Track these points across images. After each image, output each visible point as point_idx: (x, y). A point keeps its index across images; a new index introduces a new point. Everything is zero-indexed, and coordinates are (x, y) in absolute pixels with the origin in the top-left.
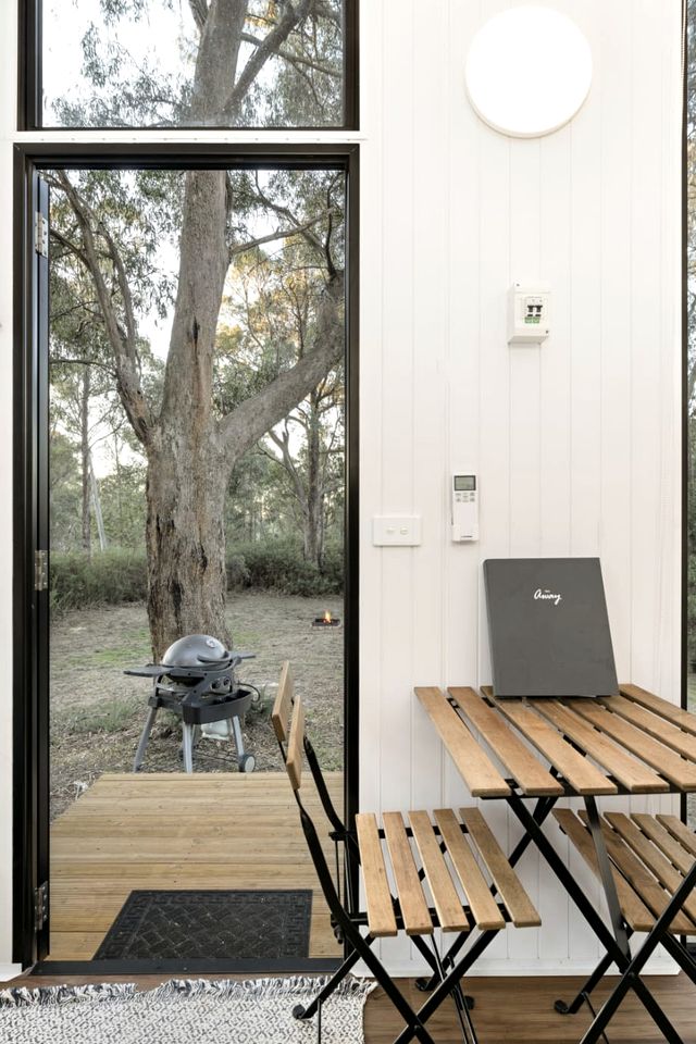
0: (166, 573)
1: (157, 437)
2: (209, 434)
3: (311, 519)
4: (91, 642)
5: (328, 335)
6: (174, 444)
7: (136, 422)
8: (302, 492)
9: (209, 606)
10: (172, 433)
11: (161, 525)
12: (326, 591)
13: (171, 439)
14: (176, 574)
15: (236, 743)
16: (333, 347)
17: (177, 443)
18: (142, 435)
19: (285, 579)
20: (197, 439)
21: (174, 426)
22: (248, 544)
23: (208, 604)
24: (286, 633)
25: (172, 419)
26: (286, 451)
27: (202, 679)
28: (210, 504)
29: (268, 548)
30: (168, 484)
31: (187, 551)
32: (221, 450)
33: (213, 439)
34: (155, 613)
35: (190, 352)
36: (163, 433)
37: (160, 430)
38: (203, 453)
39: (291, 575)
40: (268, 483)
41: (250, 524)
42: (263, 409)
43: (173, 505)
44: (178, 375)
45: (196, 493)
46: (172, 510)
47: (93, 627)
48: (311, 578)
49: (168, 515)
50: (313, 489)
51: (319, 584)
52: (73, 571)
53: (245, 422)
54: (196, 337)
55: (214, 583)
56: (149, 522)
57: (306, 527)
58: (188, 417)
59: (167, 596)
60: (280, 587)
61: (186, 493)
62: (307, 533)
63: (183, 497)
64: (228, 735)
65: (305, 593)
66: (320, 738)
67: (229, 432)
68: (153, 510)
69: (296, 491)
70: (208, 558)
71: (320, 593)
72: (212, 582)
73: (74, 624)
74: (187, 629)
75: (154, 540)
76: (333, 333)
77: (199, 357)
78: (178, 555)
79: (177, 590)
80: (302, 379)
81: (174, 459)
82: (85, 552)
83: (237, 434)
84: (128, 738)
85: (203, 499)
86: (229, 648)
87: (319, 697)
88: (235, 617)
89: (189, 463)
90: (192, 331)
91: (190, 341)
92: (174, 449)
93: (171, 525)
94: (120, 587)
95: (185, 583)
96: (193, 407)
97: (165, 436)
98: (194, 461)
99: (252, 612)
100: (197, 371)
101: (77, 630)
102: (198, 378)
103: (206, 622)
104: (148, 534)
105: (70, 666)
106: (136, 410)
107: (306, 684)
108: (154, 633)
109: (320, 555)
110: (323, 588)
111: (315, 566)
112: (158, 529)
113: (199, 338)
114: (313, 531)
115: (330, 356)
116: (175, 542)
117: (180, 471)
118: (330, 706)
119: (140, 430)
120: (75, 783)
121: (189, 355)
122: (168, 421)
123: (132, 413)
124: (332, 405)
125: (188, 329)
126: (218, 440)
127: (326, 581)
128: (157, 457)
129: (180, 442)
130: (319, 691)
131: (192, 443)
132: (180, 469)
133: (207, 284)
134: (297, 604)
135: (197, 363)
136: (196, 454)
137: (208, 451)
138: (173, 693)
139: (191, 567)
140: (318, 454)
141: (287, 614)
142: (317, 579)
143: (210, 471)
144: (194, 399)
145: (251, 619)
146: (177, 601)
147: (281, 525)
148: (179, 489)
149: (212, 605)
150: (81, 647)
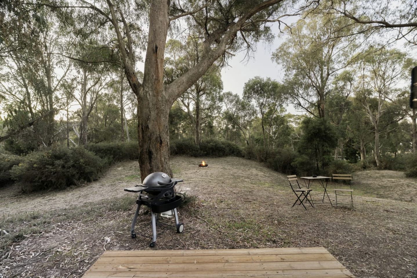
0: (146, 146)
1: (141, 91)
2: (163, 91)
3: (197, 131)
4: (124, 173)
5: (208, 54)
6: (148, 94)
7: (132, 86)
8: (194, 123)
9: (163, 160)
10: (147, 90)
11: (143, 127)
12: (202, 155)
13: (147, 92)
14: (150, 147)
15: (175, 216)
16: (210, 58)
17: (149, 94)
18: (135, 91)
19: (189, 151)
20: (157, 93)
21: (148, 87)
22: (176, 140)
23: (163, 159)
24: (190, 169)
25: (147, 85)
26: (188, 109)
27: (160, 192)
28: (163, 119)
29: (183, 141)
30: (146, 111)
31: (154, 138)
32: (167, 98)
33: (164, 93)
34: (142, 163)
35: (154, 58)
36: (143, 90)
37: (142, 89)
38: (160, 98)
39: (191, 150)
40: (183, 120)
41: (177, 134)
42: (183, 82)
43: (148, 119)
44: (150, 67)
45: (157, 114)
46: (148, 121)
47: (125, 168)
48: (197, 151)
49: (146, 123)
50: (198, 122)
51: (200, 153)
52: (118, 149)
53: (177, 87)
54: (156, 52)
55: (165, 151)
56: (139, 126)
57: (195, 134)
58: (153, 83)
59: (146, 156)
60: (187, 154)
61: (153, 114)
62: (196, 136)
63: (152, 116)
64: (172, 215)
65: (196, 156)
66: (209, 213)
67: (170, 90)
68: (140, 121)
69: (192, 122)
70: (163, 140)
71: (200, 156)
72: (164, 150)
73: (119, 167)
74: (155, 169)
75: (141, 133)
76: (210, 53)
77: (158, 60)
78: (150, 139)
79: (150, 153)
80: (198, 71)
81: (148, 100)
82: (123, 142)
83: (173, 91)
84: (131, 214)
85: (160, 117)
86: (172, 177)
87: (205, 194)
88: (173, 164)
89: (154, 102)
90: (155, 49)
91: (154, 53)
92: (148, 96)
93: (147, 127)
94: (134, 154)
95: (153, 150)
96: (156, 79)
97: (144, 91)
98: (156, 102)
99: (178, 162)
100: (157, 65)
101: (120, 169)
102: (158, 68)
103: (162, 166)
104: (138, 131)
105: (116, 181)
106: (132, 80)
107: (200, 189)
108: (141, 170)
109: (200, 143)
110: (201, 154)
111: (199, 147)
112: (142, 128)
113: (158, 52)
114: (198, 135)
115: (209, 62)
116: (149, 134)
117: (151, 105)
118: (210, 198)
119: (134, 88)
120: (105, 238)
121: (154, 59)
122: (145, 85)
123: (131, 82)
124: (203, 94)
125: (153, 48)
126: (166, 94)
127: (202, 152)
128: (141, 99)
129: (150, 94)
130: (205, 191)
131: (155, 94)
132: (151, 104)
133: (161, 31)
134: (193, 160)
135: (157, 62)
136: (157, 99)
137: (162, 98)
138: (147, 198)
139: (156, 144)
140: (199, 110)
141: (190, 163)
142: (199, 151)
143: (163, 105)
144: (156, 76)
145: (178, 164)
146: (150, 158)
147: (187, 134)
148: (150, 113)
149: (164, 159)
150: (121, 174)
